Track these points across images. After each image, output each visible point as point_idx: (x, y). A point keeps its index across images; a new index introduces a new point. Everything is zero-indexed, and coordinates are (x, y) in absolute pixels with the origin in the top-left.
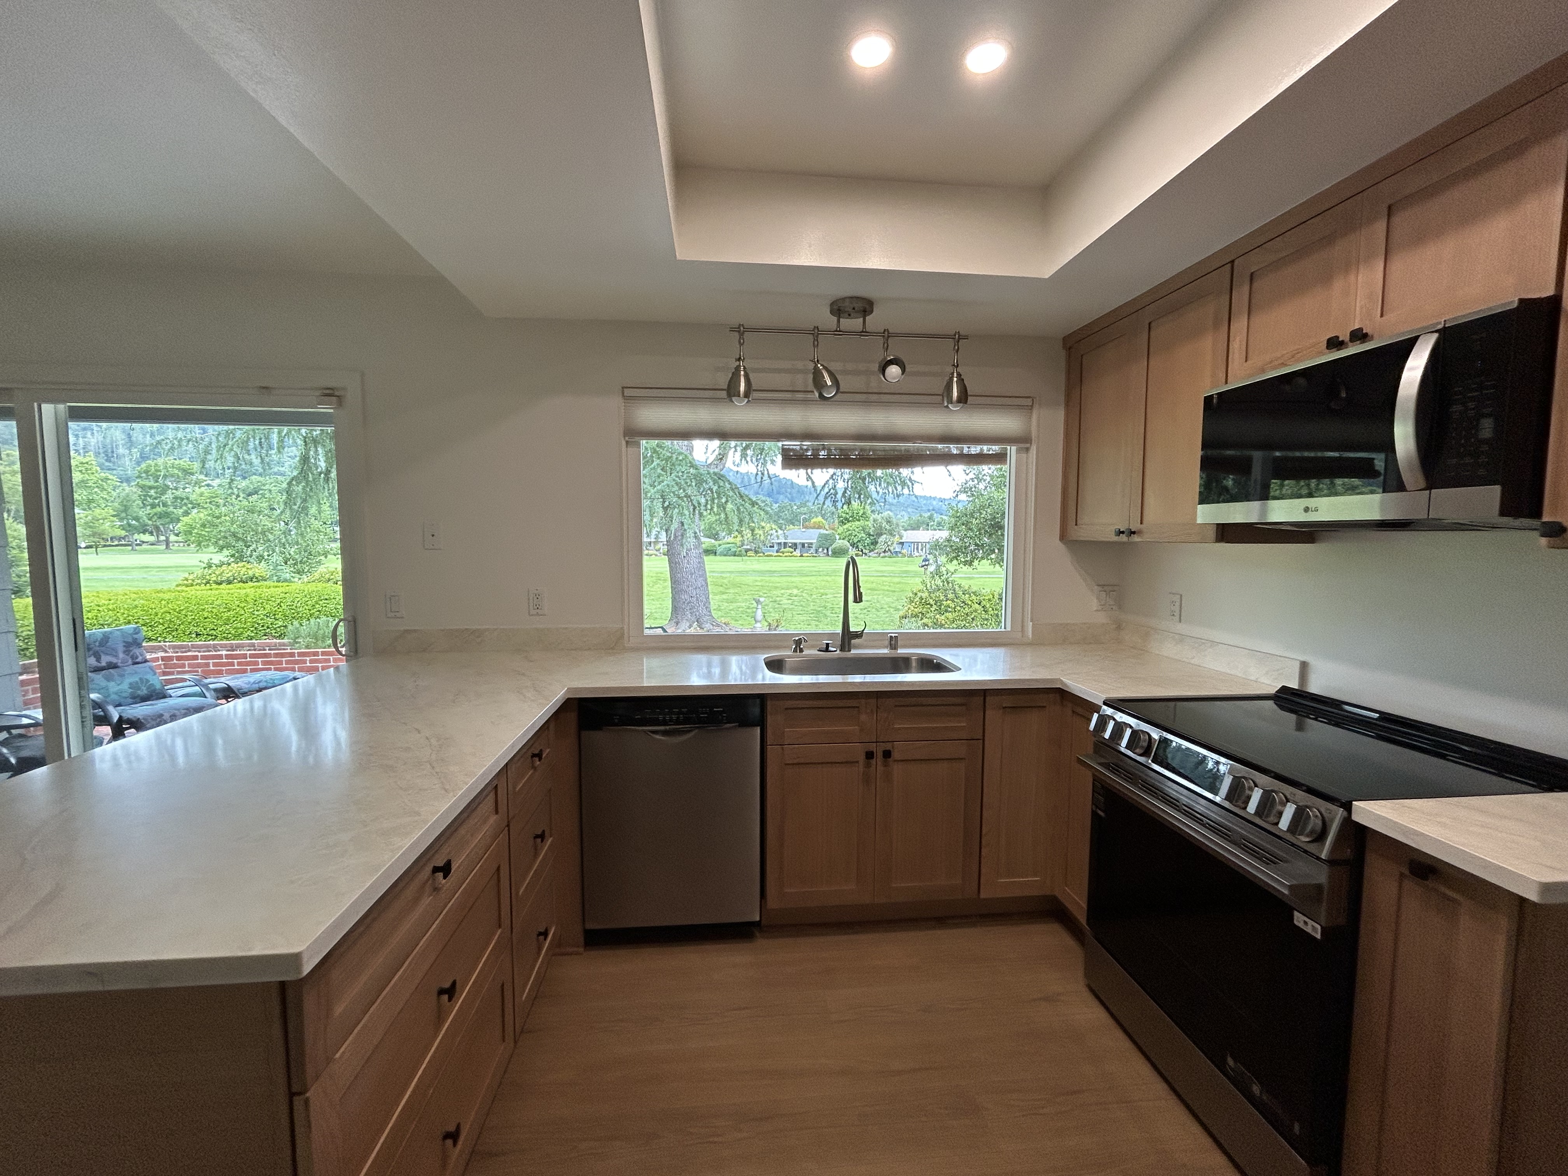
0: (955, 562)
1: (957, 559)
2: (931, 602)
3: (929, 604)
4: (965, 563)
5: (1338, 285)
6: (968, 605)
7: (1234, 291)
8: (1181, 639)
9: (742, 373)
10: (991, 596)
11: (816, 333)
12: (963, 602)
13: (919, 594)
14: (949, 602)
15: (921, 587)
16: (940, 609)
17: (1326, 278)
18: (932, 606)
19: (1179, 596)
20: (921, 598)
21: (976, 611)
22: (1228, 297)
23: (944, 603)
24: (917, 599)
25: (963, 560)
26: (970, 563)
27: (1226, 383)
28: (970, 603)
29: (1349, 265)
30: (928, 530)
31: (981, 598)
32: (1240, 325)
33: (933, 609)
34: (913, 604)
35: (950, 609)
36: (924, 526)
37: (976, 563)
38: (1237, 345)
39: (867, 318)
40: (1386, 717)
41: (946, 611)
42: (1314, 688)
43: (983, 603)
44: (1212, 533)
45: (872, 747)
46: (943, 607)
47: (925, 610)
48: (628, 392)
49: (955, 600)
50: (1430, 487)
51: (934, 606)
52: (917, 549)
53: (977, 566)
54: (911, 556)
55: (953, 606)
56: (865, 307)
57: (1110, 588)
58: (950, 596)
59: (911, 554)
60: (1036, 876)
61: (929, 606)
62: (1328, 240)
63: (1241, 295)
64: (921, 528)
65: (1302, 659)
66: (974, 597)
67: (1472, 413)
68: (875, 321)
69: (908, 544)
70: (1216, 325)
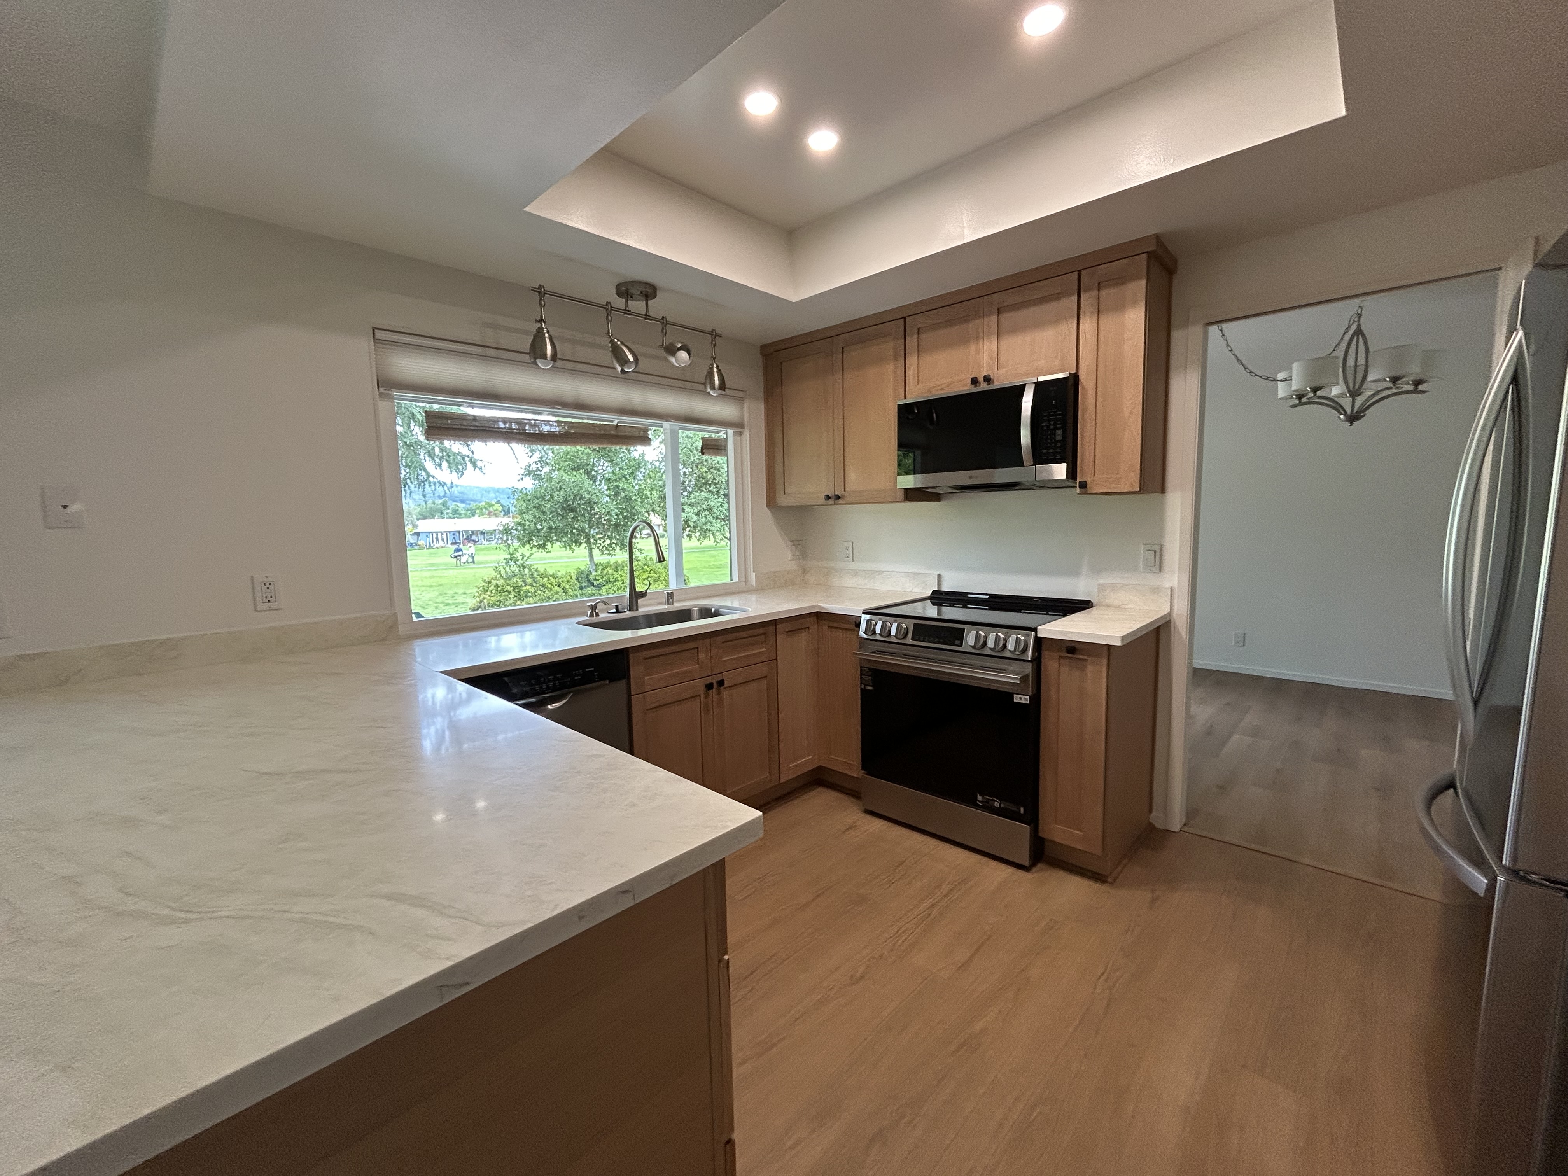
0: (528, 546)
1: (530, 544)
2: (509, 588)
3: (507, 591)
4: (539, 547)
5: (973, 347)
6: (547, 588)
7: (907, 338)
8: (856, 573)
9: (547, 335)
10: (569, 578)
11: (608, 308)
12: (543, 586)
13: (494, 582)
14: (528, 587)
15: (494, 574)
16: (519, 595)
17: (964, 341)
18: (510, 593)
19: (851, 544)
20: (497, 586)
21: (557, 593)
22: (903, 341)
23: (524, 588)
24: (492, 587)
25: (536, 544)
26: (542, 547)
27: (905, 398)
28: (549, 586)
29: (978, 337)
30: (443, 518)
31: (560, 580)
32: (912, 360)
33: (512, 596)
34: (489, 593)
35: (530, 594)
36: (439, 514)
37: (549, 545)
38: (910, 373)
39: (650, 302)
40: (992, 596)
41: (526, 596)
42: (945, 588)
43: (563, 585)
44: (901, 495)
45: (709, 680)
46: (522, 592)
47: (502, 598)
48: (379, 335)
49: (534, 584)
50: (1035, 464)
51: (513, 593)
52: (437, 539)
53: (551, 549)
54: (430, 548)
55: (533, 591)
56: (649, 292)
57: (797, 543)
58: (529, 581)
59: (430, 546)
60: (809, 756)
61: (507, 593)
62: (966, 319)
63: (912, 341)
64: (436, 518)
65: (938, 573)
66: (552, 580)
67: (1052, 427)
68: (657, 307)
69: (425, 535)
70: (896, 359)
